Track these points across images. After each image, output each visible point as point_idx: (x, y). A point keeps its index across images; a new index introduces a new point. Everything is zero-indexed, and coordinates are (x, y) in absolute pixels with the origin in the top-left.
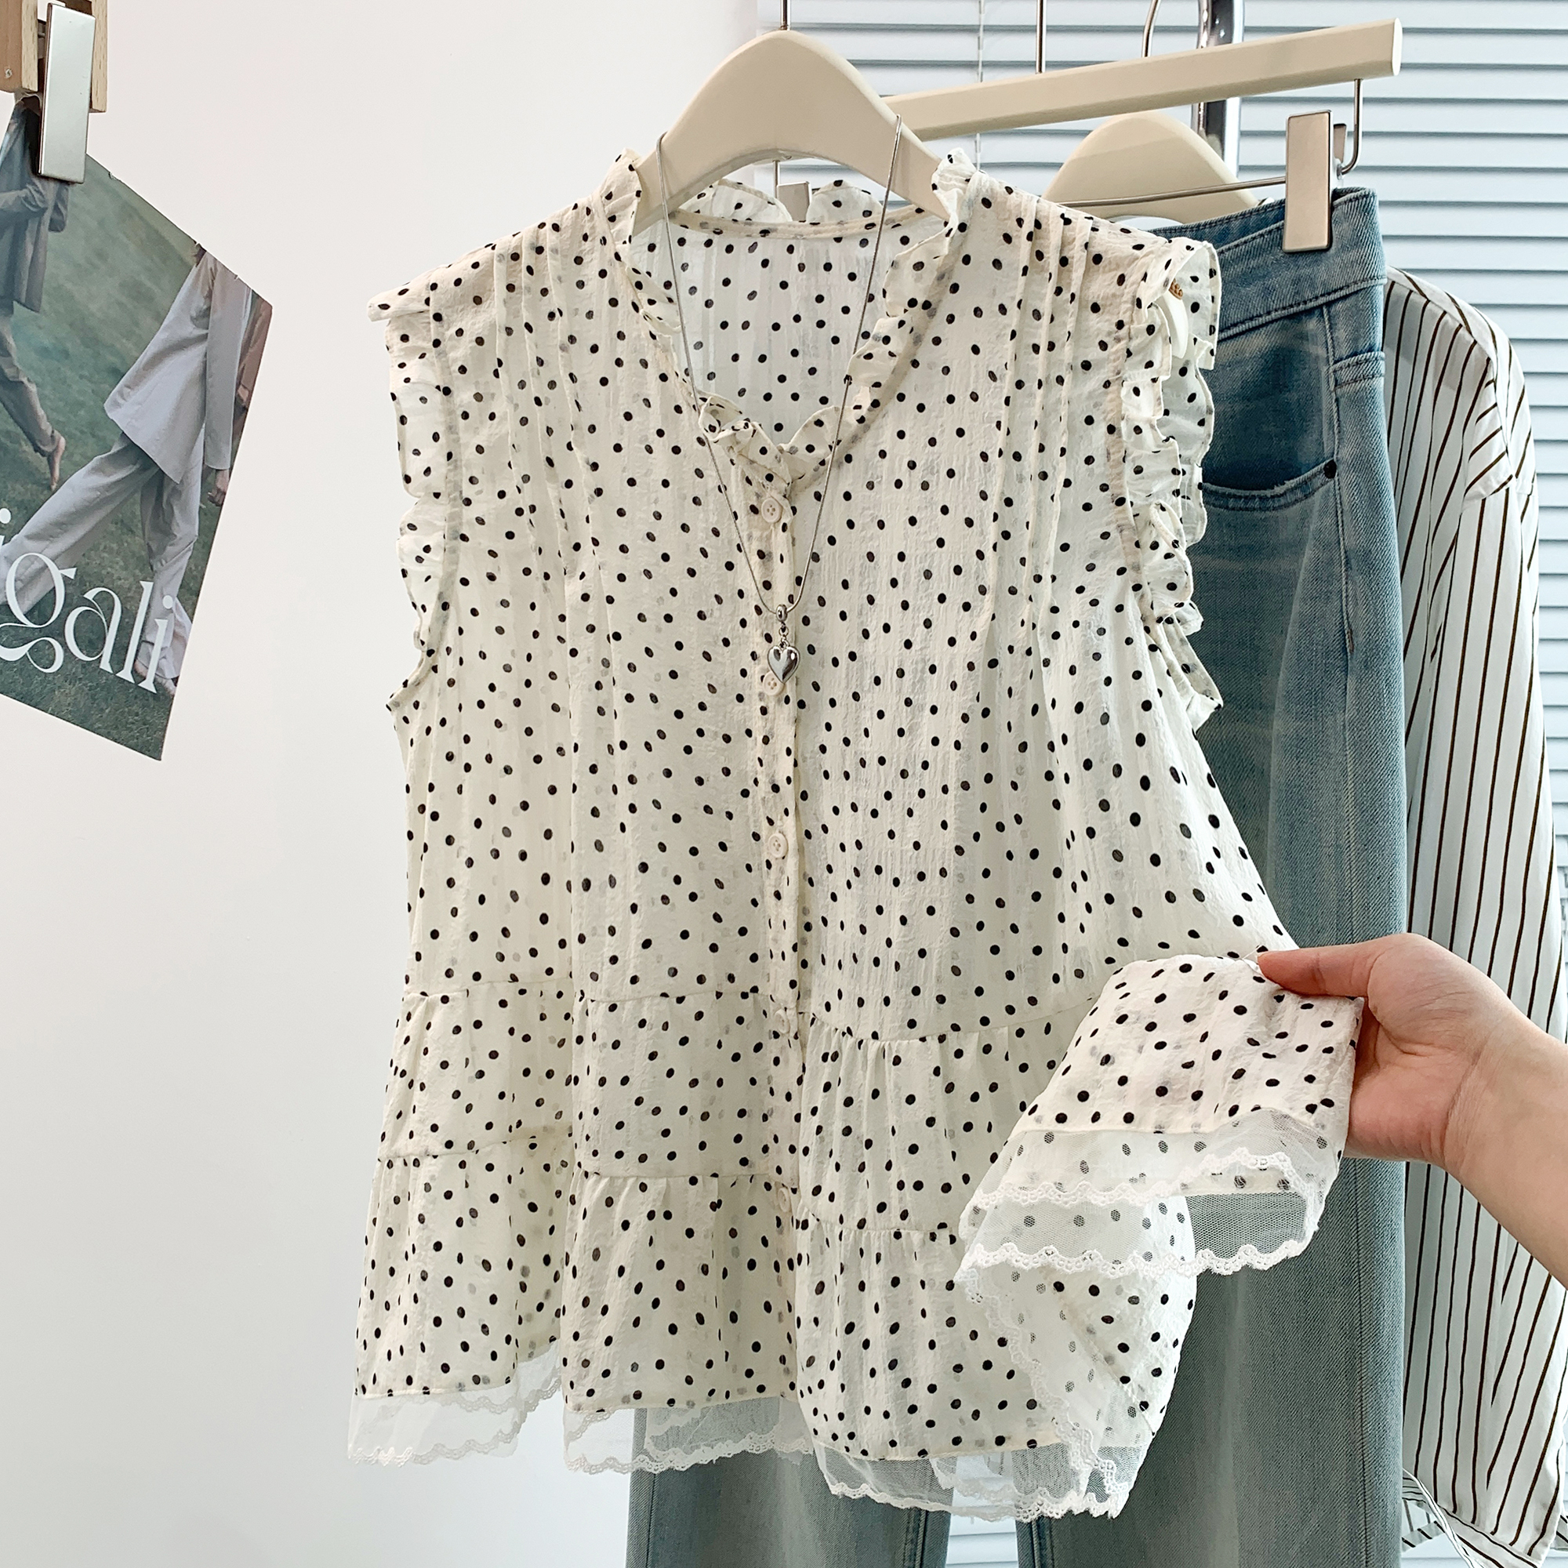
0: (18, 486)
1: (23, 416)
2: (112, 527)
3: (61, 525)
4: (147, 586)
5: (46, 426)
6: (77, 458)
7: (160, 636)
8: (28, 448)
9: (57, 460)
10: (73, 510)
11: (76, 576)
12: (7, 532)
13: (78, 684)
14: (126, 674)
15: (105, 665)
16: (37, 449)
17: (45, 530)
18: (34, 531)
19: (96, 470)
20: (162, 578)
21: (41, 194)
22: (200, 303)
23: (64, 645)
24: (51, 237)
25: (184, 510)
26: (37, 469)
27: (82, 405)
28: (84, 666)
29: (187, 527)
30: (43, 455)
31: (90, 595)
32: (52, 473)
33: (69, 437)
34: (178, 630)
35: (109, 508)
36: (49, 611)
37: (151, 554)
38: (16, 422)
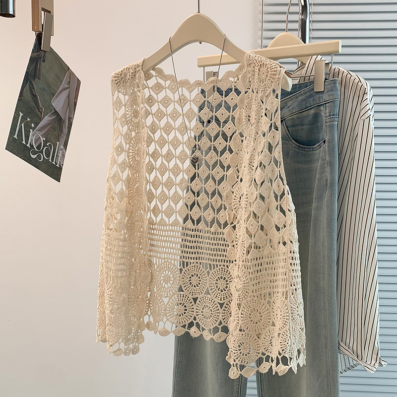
0: (36, 119)
1: (36, 103)
2: (52, 129)
3: (43, 128)
4: (58, 143)
5: (41, 105)
7: (60, 155)
9: (43, 113)
10: (45, 125)
13: (45, 164)
16: (39, 111)
17: (40, 129)
19: (49, 116)
20: (61, 142)
21: (41, 54)
22: (68, 80)
23: (43, 155)
24: (43, 63)
25: (65, 127)
27: (48, 101)
28: (46, 160)
29: (65, 130)
31: (48, 144)
32: (41, 116)
33: (45, 108)
34: (64, 154)
35: (51, 125)
36: (40, 148)
37: (59, 136)
38: (36, 105)
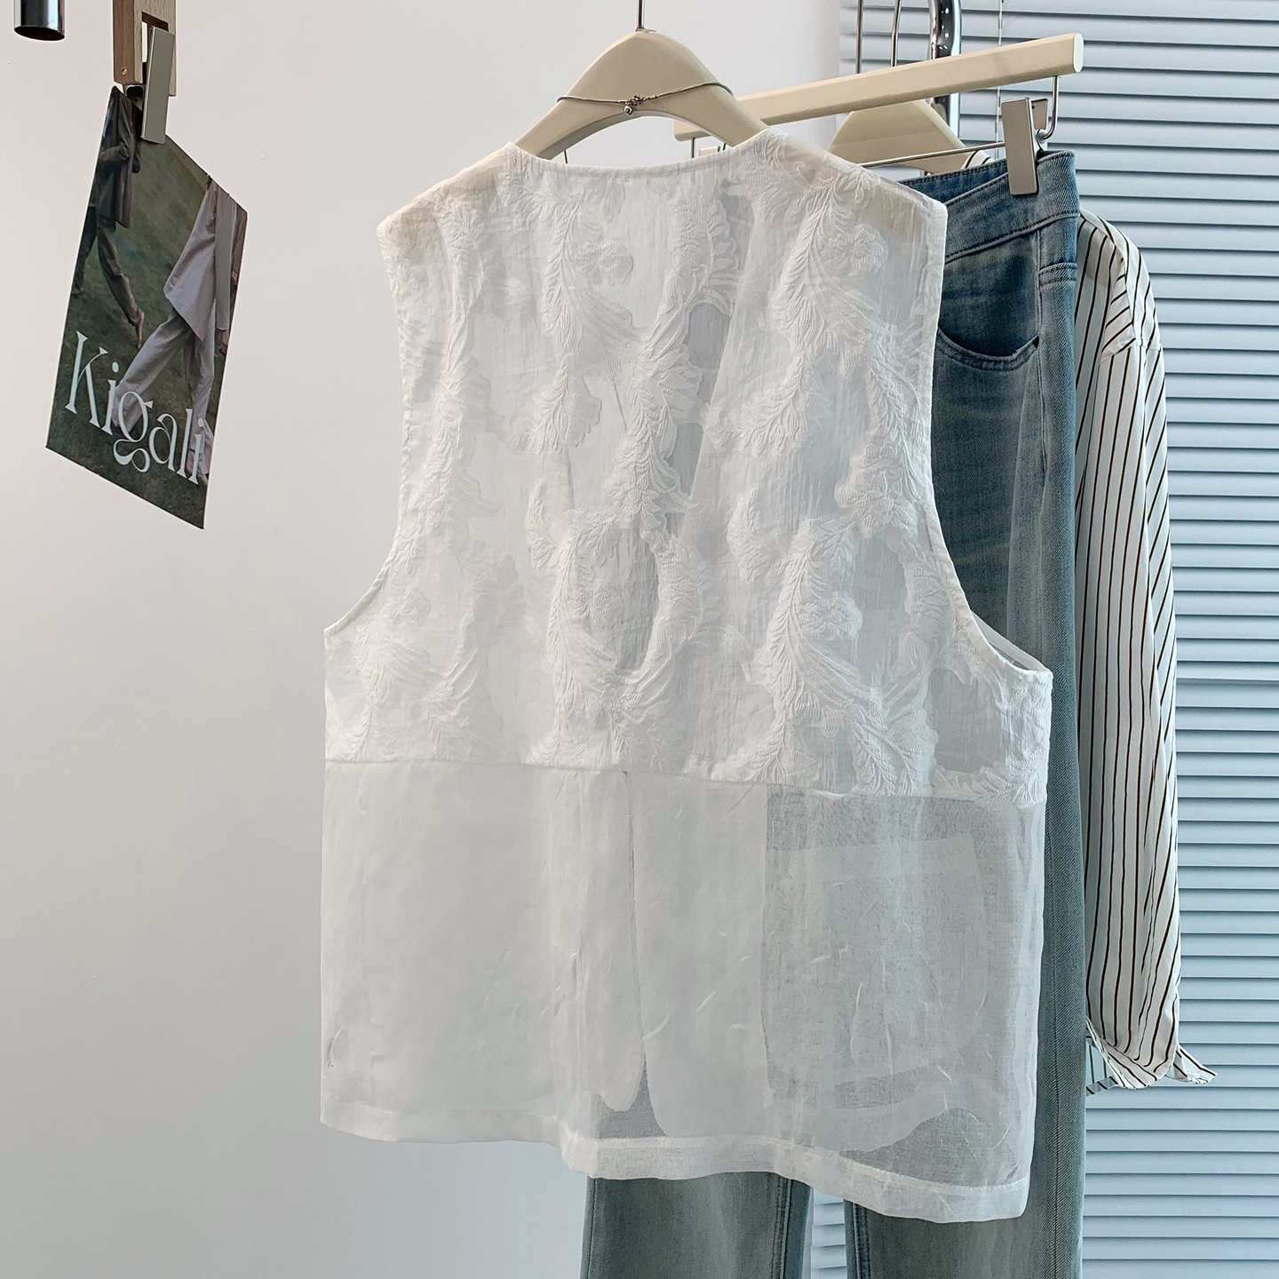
0: (122, 347)
1: (122, 299)
3: (144, 372)
5: (134, 305)
6: (151, 326)
7: (198, 448)
8: (126, 321)
9: (141, 328)
10: (149, 361)
11: (153, 406)
12: (118, 377)
13: (158, 479)
14: (181, 472)
15: (171, 467)
16: (130, 321)
17: (136, 376)
18: (130, 376)
19: (160, 334)
20: (197, 407)
21: (126, 146)
22: (210, 215)
23: (150, 453)
24: (134, 175)
25: (206, 361)
26: (131, 335)
27: (152, 289)
28: (160, 468)
29: (208, 372)
30: (133, 324)
31: (161, 419)
32: (138, 336)
33: (146, 312)
34: (208, 443)
35: (166, 360)
36: (140, 430)
37: (191, 390)
38: (119, 303)
